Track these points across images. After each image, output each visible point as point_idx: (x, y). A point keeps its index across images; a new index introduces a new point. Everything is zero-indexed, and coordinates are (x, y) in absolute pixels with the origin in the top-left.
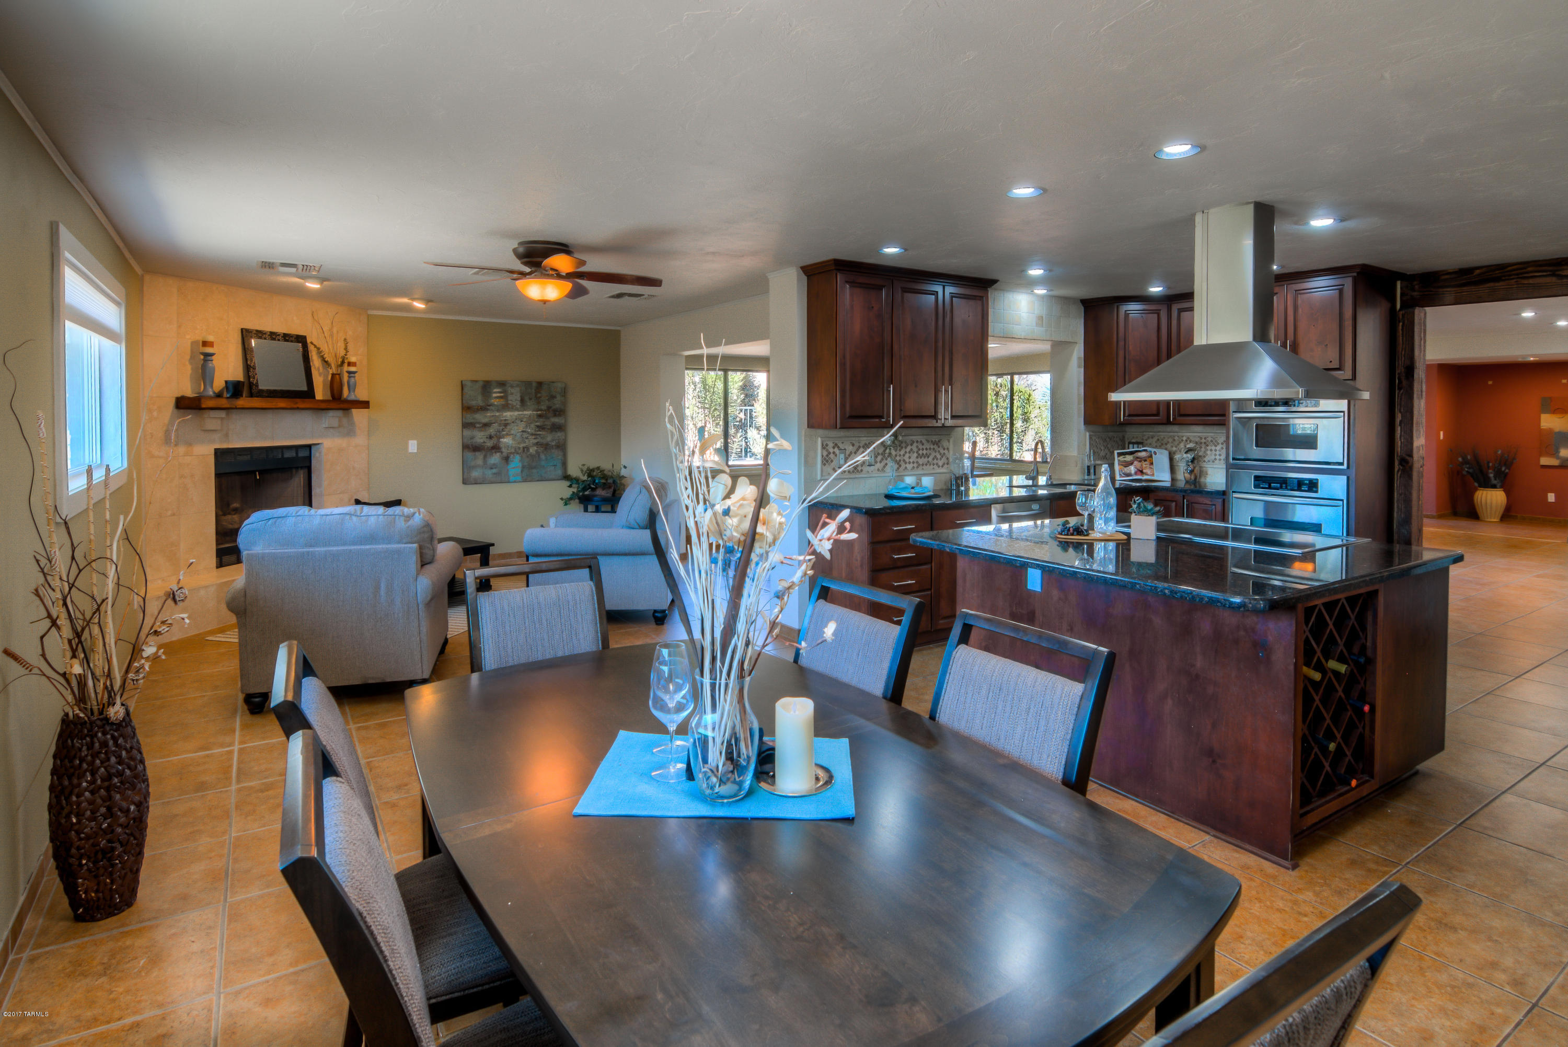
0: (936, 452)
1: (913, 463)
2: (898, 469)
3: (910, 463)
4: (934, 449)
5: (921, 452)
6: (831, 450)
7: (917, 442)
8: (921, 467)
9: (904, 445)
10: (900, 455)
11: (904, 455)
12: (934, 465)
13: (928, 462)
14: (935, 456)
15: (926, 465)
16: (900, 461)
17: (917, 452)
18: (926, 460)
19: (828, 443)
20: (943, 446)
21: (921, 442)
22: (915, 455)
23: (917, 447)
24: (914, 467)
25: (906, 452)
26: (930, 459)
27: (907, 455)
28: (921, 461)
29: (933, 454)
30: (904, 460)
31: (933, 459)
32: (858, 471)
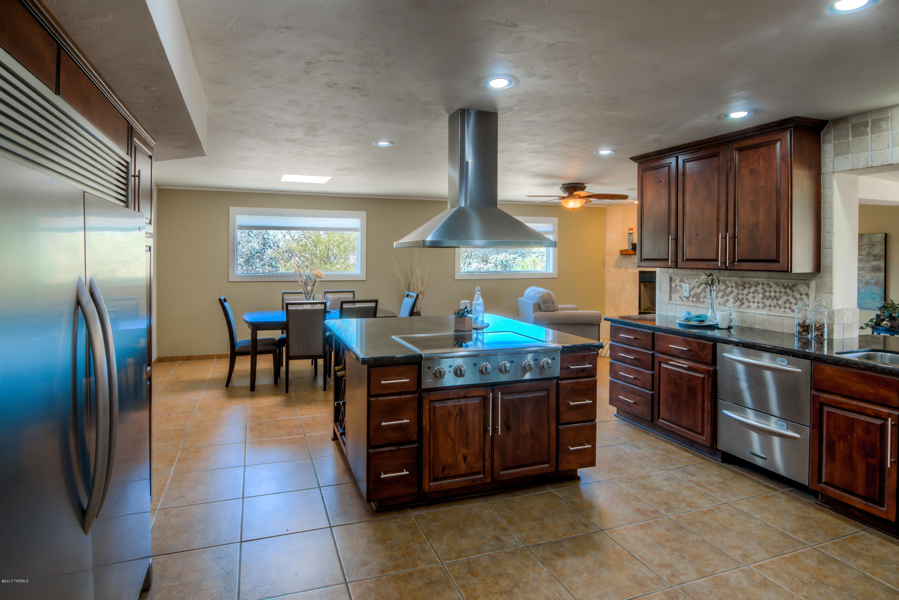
0: (788, 296)
1: (758, 302)
2: (741, 306)
3: (754, 302)
4: (786, 293)
5: (767, 294)
6: (678, 284)
7: (763, 284)
8: (768, 308)
9: (747, 285)
10: (743, 294)
11: (747, 295)
12: (785, 308)
13: (778, 304)
14: (788, 300)
15: (775, 307)
16: (743, 299)
17: (763, 294)
18: (775, 302)
19: (676, 278)
20: (799, 291)
21: (768, 284)
22: (761, 296)
23: (763, 289)
24: (758, 307)
25: (749, 292)
26: (781, 302)
27: (751, 295)
28: (768, 302)
29: (785, 298)
30: (747, 299)
31: (785, 303)
32: (700, 302)
